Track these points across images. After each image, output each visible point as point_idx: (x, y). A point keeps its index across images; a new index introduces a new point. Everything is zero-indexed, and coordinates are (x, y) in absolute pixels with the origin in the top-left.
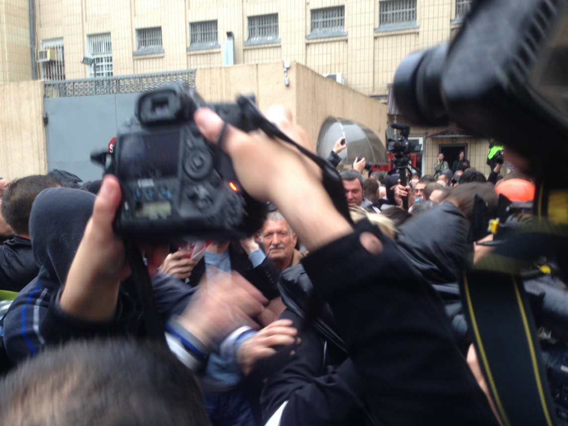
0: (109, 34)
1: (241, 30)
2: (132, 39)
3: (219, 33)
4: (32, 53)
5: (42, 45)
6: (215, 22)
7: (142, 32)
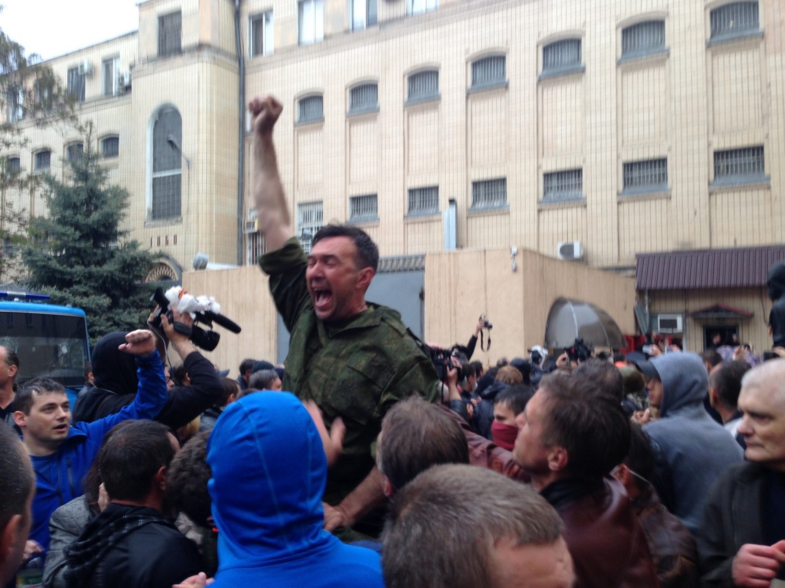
0: (321, 202)
1: (464, 196)
2: (346, 207)
3: (440, 200)
4: (240, 223)
5: (250, 214)
6: (436, 189)
7: (356, 200)
